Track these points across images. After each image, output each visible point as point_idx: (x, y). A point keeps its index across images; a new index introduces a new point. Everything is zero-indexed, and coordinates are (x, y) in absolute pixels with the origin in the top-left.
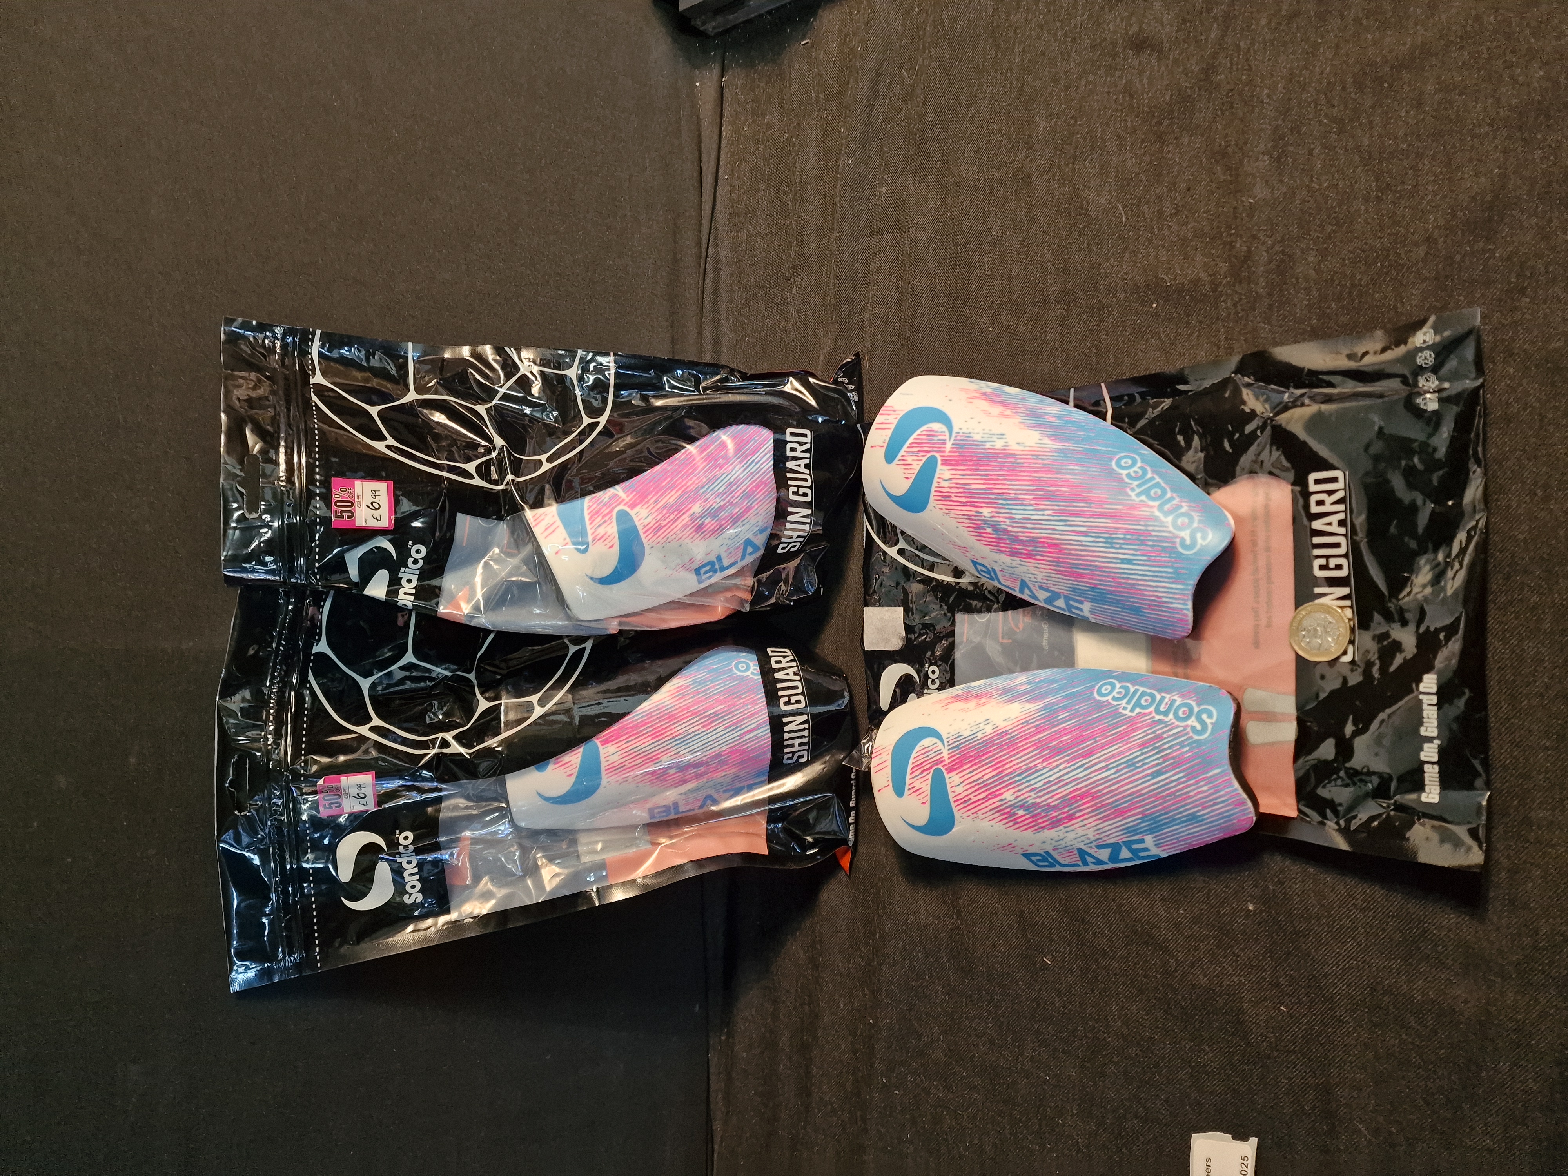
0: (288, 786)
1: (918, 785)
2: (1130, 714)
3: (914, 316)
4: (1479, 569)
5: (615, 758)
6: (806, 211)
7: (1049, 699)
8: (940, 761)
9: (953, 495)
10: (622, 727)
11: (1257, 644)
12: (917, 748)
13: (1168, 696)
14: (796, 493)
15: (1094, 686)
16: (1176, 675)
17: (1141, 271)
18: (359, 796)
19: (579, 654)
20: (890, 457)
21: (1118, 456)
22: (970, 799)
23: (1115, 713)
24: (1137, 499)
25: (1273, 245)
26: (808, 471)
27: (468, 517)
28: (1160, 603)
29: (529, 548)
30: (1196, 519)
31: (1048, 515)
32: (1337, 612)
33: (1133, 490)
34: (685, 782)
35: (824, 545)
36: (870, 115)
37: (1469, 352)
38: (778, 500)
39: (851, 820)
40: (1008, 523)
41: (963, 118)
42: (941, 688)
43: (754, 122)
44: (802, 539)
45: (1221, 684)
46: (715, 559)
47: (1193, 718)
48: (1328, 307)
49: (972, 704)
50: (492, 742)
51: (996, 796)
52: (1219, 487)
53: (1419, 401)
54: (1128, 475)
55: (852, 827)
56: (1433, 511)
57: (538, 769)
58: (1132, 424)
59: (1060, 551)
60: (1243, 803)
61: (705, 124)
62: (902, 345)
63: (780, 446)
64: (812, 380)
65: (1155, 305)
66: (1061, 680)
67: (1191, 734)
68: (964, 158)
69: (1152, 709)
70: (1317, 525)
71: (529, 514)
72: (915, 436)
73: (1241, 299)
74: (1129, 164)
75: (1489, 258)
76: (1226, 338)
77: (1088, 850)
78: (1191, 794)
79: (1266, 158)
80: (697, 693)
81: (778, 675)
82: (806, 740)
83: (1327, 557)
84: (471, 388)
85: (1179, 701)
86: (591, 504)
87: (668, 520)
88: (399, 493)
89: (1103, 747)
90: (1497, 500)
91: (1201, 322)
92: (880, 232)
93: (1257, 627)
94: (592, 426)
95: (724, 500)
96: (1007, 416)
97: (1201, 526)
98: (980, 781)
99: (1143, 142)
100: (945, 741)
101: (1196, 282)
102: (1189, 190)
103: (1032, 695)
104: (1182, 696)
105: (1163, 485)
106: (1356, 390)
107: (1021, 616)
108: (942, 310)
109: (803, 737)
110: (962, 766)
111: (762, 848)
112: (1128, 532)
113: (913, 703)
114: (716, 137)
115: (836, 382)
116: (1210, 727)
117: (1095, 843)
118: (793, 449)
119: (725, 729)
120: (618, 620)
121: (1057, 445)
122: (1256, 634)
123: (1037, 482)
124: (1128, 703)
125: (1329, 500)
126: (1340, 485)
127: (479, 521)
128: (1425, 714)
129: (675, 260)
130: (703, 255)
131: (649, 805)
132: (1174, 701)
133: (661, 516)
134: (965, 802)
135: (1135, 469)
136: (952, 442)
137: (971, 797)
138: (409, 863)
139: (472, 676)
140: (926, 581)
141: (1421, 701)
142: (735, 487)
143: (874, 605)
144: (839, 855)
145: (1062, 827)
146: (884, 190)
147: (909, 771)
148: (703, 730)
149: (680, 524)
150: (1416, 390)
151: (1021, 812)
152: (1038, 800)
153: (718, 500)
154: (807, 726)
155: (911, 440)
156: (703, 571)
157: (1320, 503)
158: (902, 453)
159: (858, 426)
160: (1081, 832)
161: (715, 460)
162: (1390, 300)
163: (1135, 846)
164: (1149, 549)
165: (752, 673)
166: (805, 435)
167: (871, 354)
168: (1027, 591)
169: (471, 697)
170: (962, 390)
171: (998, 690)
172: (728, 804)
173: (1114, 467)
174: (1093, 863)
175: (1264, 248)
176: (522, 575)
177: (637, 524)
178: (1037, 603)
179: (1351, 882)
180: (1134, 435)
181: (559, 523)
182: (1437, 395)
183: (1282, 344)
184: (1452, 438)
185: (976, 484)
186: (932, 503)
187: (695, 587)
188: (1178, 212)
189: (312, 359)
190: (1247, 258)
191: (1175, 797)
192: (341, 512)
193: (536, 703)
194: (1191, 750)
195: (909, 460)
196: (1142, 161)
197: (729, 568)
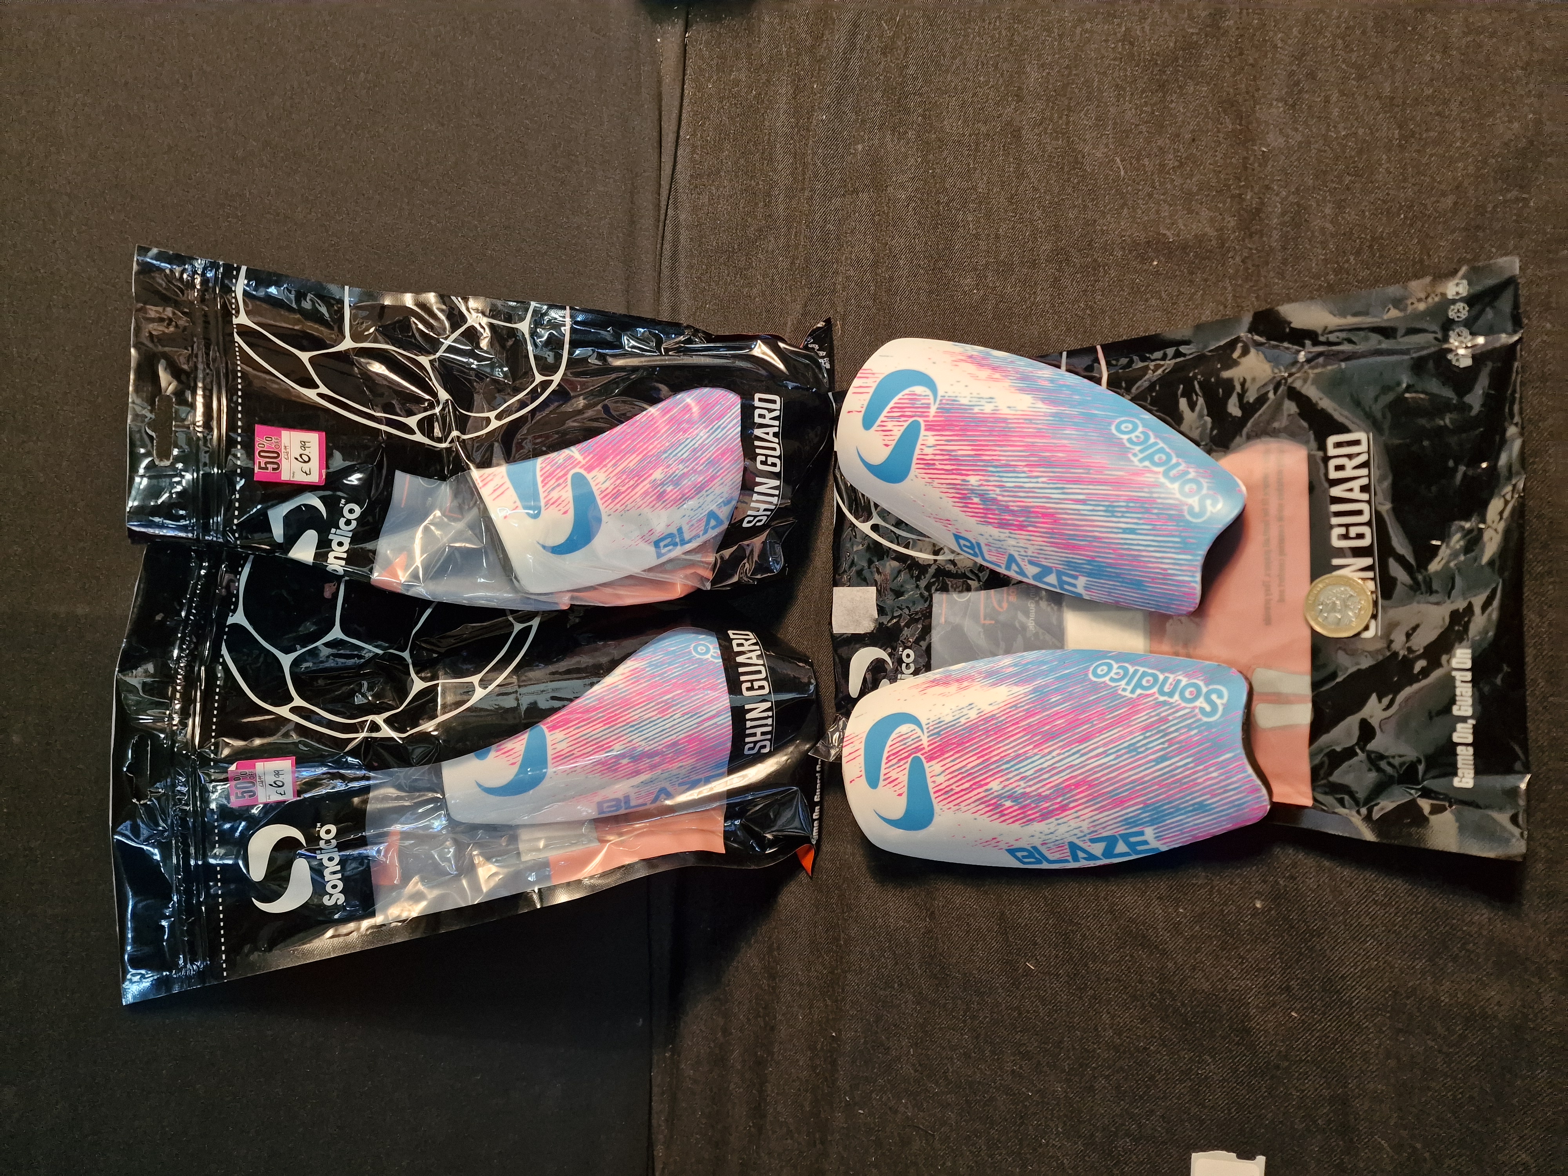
0: (194, 772)
1: (894, 775)
2: (1130, 696)
3: (891, 278)
4: (1516, 535)
5: (563, 745)
6: (775, 170)
7: (1039, 682)
8: (918, 749)
9: (937, 463)
10: (571, 713)
11: (1268, 621)
12: (893, 736)
13: (1172, 677)
14: (764, 463)
15: (1089, 667)
16: (1177, 654)
17: (1141, 226)
18: (277, 785)
19: (526, 632)
20: (868, 423)
22: (952, 790)
23: (1114, 695)
24: (1141, 465)
25: (1287, 197)
26: (776, 440)
27: (408, 477)
28: (1166, 576)
29: (475, 511)
30: (1205, 485)
31: (1043, 482)
32: (1358, 583)
33: (1135, 455)
34: (637, 773)
35: (791, 520)
36: (846, 69)
37: (1505, 304)
38: (745, 469)
39: (815, 816)
40: (998, 492)
41: (947, 71)
42: (916, 673)
43: (719, 79)
44: (769, 513)
45: (1230, 664)
46: (675, 532)
47: (1201, 699)
48: (1348, 261)
49: (953, 688)
50: (429, 726)
51: (982, 786)
52: (1225, 453)
53: (1450, 356)
54: (1130, 440)
55: (816, 824)
56: (1465, 474)
57: (478, 757)
58: (1128, 390)
59: (1055, 521)
60: (1255, 790)
61: (667, 80)
62: (878, 310)
63: (747, 412)
64: (782, 345)
65: (1155, 263)
66: (1052, 661)
67: (1200, 716)
68: (948, 112)
69: (1155, 690)
70: (1336, 491)
71: (476, 474)
72: (895, 400)
73: (1252, 254)
74: (1129, 115)
75: (1523, 207)
76: (1234, 296)
77: (1081, 844)
78: (1200, 780)
79: (1280, 104)
80: (653, 676)
81: (740, 659)
82: (769, 729)
83: (1347, 526)
84: (413, 335)
85: (1184, 681)
86: (544, 465)
87: (627, 486)
88: (332, 445)
89: (1100, 731)
90: (1534, 463)
91: (1206, 280)
92: (855, 191)
93: (1267, 603)
94: (545, 385)
95: (687, 467)
96: (996, 380)
97: (1211, 492)
98: (963, 770)
99: (1143, 91)
100: (925, 727)
101: (1200, 239)
102: (1194, 140)
103: (1020, 677)
104: (1187, 675)
105: (1168, 450)
106: (1379, 347)
107: (1005, 596)
108: (922, 271)
109: (766, 725)
110: (943, 754)
111: (718, 846)
112: (1131, 499)
113: (885, 688)
115: (806, 348)
116: (1221, 708)
117: (1088, 837)
118: (761, 416)
119: (682, 716)
120: (569, 595)
121: (1053, 410)
122: (1267, 608)
123: (1028, 447)
124: (1128, 684)
125: (1350, 464)
126: (1363, 447)
127: (420, 481)
128: (1458, 692)
129: (632, 222)
130: (662, 217)
131: (598, 799)
132: (1179, 681)
133: (619, 481)
134: (947, 792)
135: (1137, 433)
136: (937, 405)
137: (953, 787)
138: (331, 859)
139: (406, 655)
140: (901, 558)
141: (1453, 678)
142: (699, 454)
143: (843, 585)
144: (801, 854)
145: (1053, 819)
146: (860, 147)
147: (884, 761)
148: (659, 716)
149: (640, 490)
150: (1446, 346)
151: (1008, 803)
152: (1028, 790)
153: (680, 467)
154: (770, 714)
155: (891, 404)
156: (662, 544)
157: (1340, 468)
158: (882, 418)
159: (830, 394)
160: (1073, 824)
161: (679, 424)
162: (1415, 253)
163: (1133, 840)
164: (1154, 517)
165: (712, 656)
166: (774, 402)
167: (843, 319)
168: (1014, 567)
169: (404, 676)
170: (945, 352)
171: (980, 673)
172: (684, 798)
173: (1114, 431)
174: (1084, 858)
175: (1278, 199)
176: (466, 540)
177: (595, 489)
178: (1025, 580)
179: (1371, 875)
180: (1133, 400)
181: (508, 484)
182: (1470, 350)
184: (1487, 396)
185: (963, 450)
186: (914, 471)
187: (654, 561)
188: (1181, 165)
189: (235, 298)
190: (1259, 211)
191: (1182, 784)
192: (266, 463)
193: (476, 684)
194: (1200, 733)
195: (890, 425)
196: (1142, 112)
197: (689, 541)
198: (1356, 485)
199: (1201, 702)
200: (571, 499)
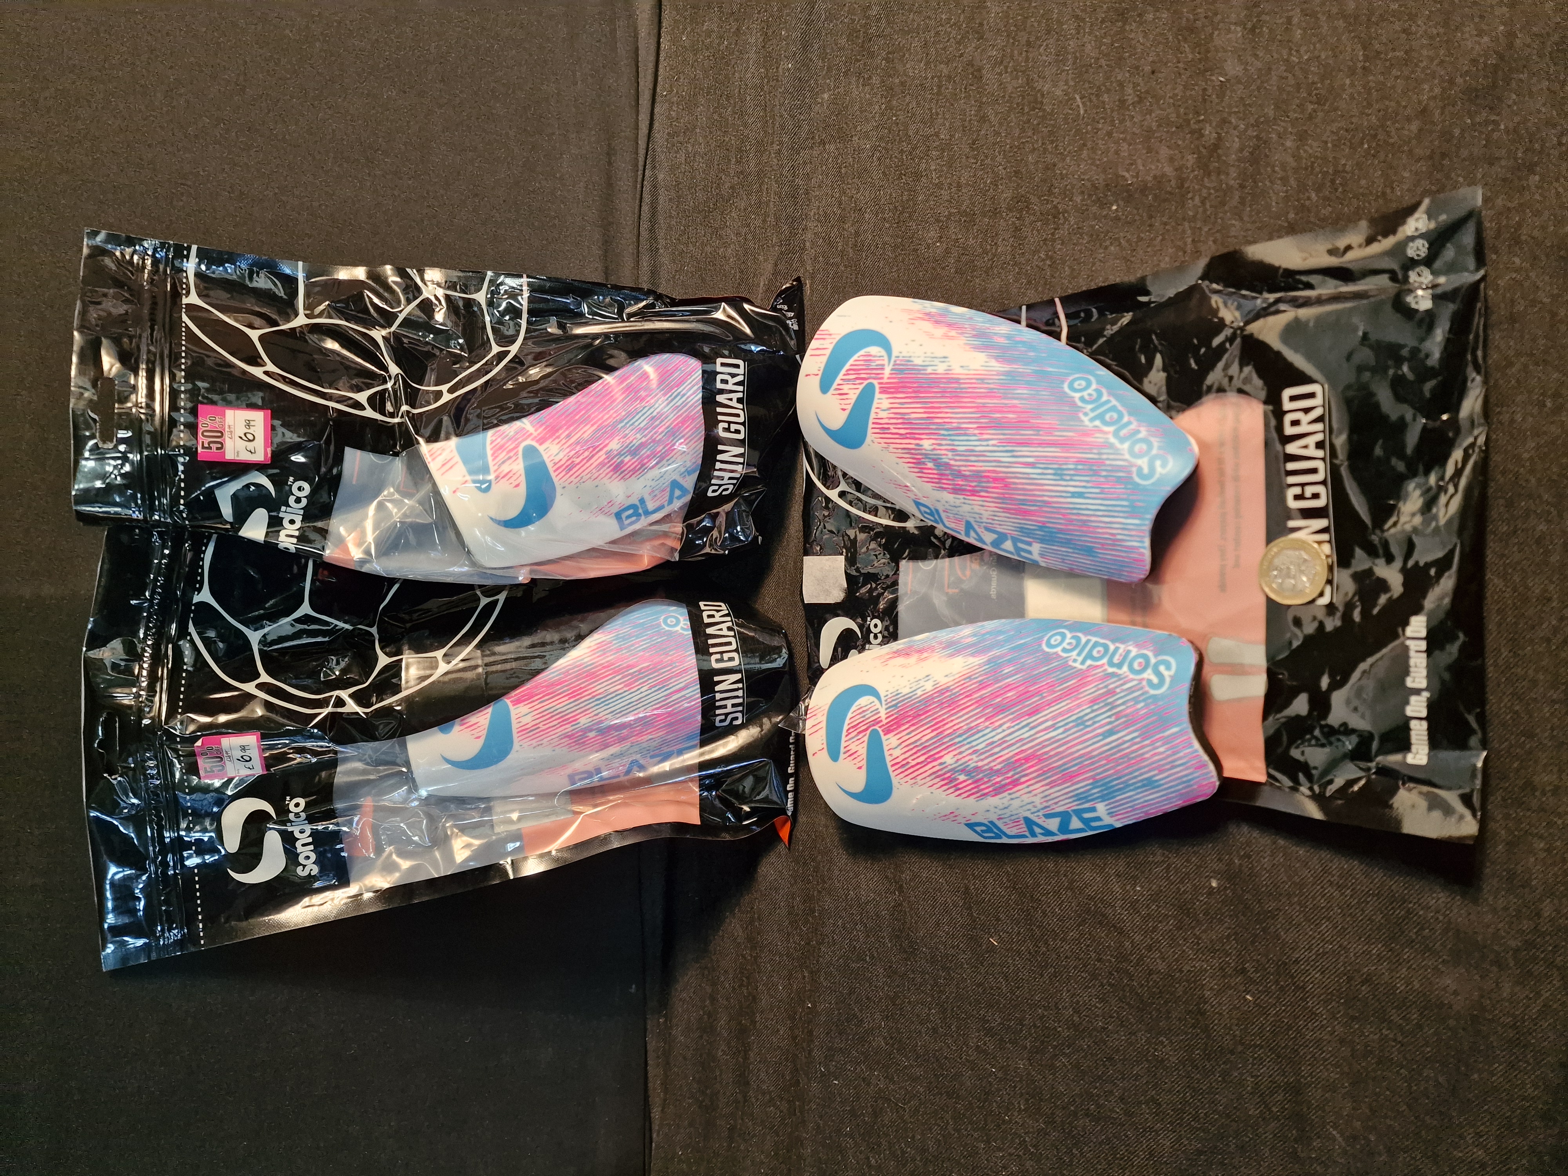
0: (162, 749)
1: (853, 747)
2: (1080, 667)
3: (857, 234)
4: (1476, 493)
5: (527, 719)
6: (745, 125)
7: (996, 652)
8: (877, 722)
9: (891, 427)
10: (536, 687)
11: (1223, 587)
12: (854, 708)
13: (1122, 647)
14: (727, 430)
15: (1043, 637)
16: (1133, 623)
17: (1100, 169)
18: (242, 759)
19: (492, 606)
20: (825, 387)
21: (1071, 378)
22: (907, 764)
23: (1065, 666)
24: (1091, 425)
25: (1246, 130)
26: (741, 406)
27: (359, 453)
28: (1115, 542)
29: (426, 489)
30: (1156, 445)
31: (994, 445)
32: (1313, 547)
33: (1086, 414)
34: (606, 746)
35: (761, 488)
36: (810, 14)
37: (1468, 239)
38: (707, 438)
39: (789, 787)
40: (950, 457)
42: (883, 643)
43: (693, 30)
44: (735, 481)
45: (1182, 633)
47: (1149, 671)
48: (1309, 198)
49: (913, 659)
50: (392, 701)
51: (936, 760)
52: (1183, 410)
53: (1409, 299)
54: (1082, 399)
55: (790, 795)
56: (1425, 428)
57: (442, 731)
58: (1089, 343)
60: (1204, 766)
61: (643, 34)
62: (846, 266)
63: (709, 377)
64: (747, 307)
65: (1114, 208)
66: (1009, 631)
67: (1147, 688)
68: (910, 55)
69: (1105, 661)
70: (1292, 448)
71: (424, 448)
72: (851, 362)
73: (1210, 194)
74: (1088, 48)
75: (1493, 130)
76: (1193, 241)
77: (1036, 819)
78: (1147, 756)
79: (1239, 29)
80: (619, 650)
81: (709, 631)
82: (740, 701)
83: (1303, 485)
84: (368, 312)
85: (1134, 651)
86: (494, 438)
87: (582, 457)
88: (277, 423)
89: (1049, 704)
90: (1499, 413)
91: (1165, 224)
92: (823, 143)
93: (1223, 567)
94: (501, 356)
95: (645, 436)
96: (952, 338)
97: (1161, 452)
98: (918, 744)
99: (1103, 22)
100: (883, 699)
101: (1160, 180)
102: (1153, 72)
103: (976, 649)
104: (1138, 646)
105: (1120, 408)
106: (1337, 291)
107: (968, 563)
108: (887, 225)
109: (737, 697)
110: (899, 727)
111: (693, 817)
112: (1079, 462)
113: (853, 659)
114: (653, 48)
115: (774, 309)
116: (1168, 680)
117: (1042, 812)
118: (724, 381)
119: (650, 688)
120: (528, 568)
121: (1006, 368)
122: (1222, 574)
123: (979, 408)
124: (1079, 654)
125: (1305, 418)
126: (1318, 401)
127: (371, 457)
128: (1412, 662)
129: (610, 184)
130: (640, 178)
131: (569, 771)
132: (1129, 652)
133: (573, 452)
134: (903, 766)
135: (1090, 391)
136: (891, 366)
137: (909, 760)
138: (302, 832)
139: (374, 630)
140: (869, 526)
141: (1406, 649)
142: (658, 422)
143: (814, 554)
144: (778, 826)
145: (1006, 794)
146: (826, 96)
147: (844, 733)
148: (626, 689)
149: (596, 461)
150: (1406, 287)
151: (962, 777)
152: (980, 764)
153: (638, 436)
154: (740, 685)
155: (847, 367)
156: (624, 515)
157: (1296, 423)
158: (838, 381)
159: (798, 357)
160: (1026, 799)
161: (633, 392)
162: (1378, 186)
163: (1086, 815)
164: (1102, 479)
165: (682, 628)
166: (737, 366)
167: (813, 278)
168: (972, 534)
169: (370, 652)
170: (906, 310)
171: (941, 643)
172: (656, 769)
173: (1066, 389)
174: (1042, 834)
175: (1236, 133)
176: (417, 515)
177: (547, 461)
178: (984, 547)
179: (1325, 855)
180: (1091, 355)
181: (457, 458)
182: (1430, 291)
183: (1255, 242)
184: (1448, 341)
185: (916, 413)
186: (870, 436)
187: (618, 534)
188: (1141, 100)
189: (187, 278)
190: (1216, 146)
191: (1129, 759)
192: (209, 443)
193: (440, 658)
194: (1146, 707)
195: (846, 388)
196: (1102, 44)
197: (654, 512)
198: (1311, 441)
199: (1149, 674)
200: (522, 472)
